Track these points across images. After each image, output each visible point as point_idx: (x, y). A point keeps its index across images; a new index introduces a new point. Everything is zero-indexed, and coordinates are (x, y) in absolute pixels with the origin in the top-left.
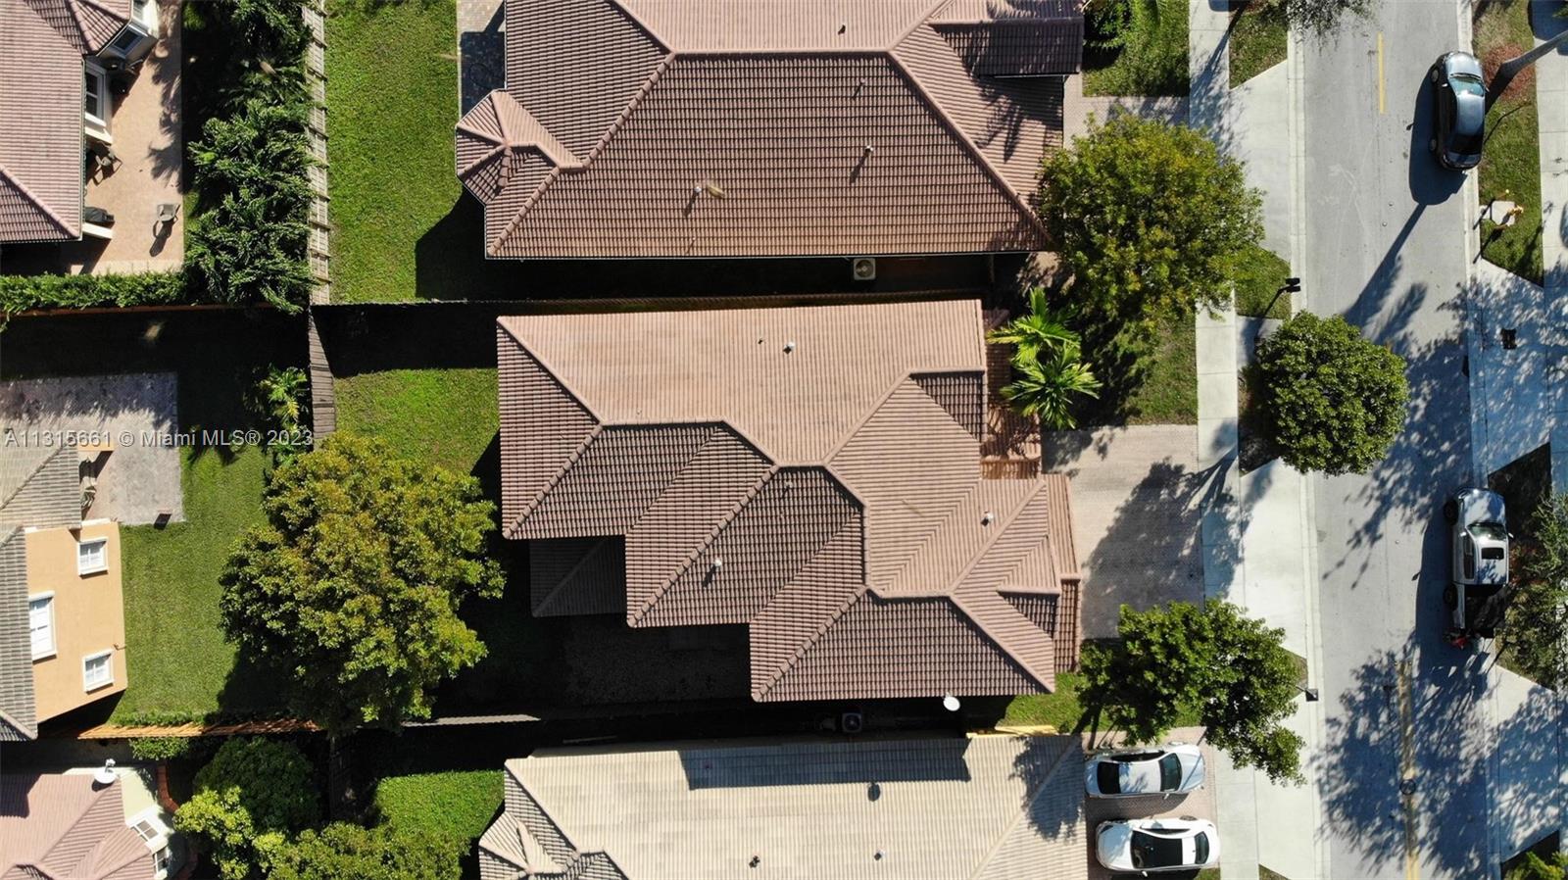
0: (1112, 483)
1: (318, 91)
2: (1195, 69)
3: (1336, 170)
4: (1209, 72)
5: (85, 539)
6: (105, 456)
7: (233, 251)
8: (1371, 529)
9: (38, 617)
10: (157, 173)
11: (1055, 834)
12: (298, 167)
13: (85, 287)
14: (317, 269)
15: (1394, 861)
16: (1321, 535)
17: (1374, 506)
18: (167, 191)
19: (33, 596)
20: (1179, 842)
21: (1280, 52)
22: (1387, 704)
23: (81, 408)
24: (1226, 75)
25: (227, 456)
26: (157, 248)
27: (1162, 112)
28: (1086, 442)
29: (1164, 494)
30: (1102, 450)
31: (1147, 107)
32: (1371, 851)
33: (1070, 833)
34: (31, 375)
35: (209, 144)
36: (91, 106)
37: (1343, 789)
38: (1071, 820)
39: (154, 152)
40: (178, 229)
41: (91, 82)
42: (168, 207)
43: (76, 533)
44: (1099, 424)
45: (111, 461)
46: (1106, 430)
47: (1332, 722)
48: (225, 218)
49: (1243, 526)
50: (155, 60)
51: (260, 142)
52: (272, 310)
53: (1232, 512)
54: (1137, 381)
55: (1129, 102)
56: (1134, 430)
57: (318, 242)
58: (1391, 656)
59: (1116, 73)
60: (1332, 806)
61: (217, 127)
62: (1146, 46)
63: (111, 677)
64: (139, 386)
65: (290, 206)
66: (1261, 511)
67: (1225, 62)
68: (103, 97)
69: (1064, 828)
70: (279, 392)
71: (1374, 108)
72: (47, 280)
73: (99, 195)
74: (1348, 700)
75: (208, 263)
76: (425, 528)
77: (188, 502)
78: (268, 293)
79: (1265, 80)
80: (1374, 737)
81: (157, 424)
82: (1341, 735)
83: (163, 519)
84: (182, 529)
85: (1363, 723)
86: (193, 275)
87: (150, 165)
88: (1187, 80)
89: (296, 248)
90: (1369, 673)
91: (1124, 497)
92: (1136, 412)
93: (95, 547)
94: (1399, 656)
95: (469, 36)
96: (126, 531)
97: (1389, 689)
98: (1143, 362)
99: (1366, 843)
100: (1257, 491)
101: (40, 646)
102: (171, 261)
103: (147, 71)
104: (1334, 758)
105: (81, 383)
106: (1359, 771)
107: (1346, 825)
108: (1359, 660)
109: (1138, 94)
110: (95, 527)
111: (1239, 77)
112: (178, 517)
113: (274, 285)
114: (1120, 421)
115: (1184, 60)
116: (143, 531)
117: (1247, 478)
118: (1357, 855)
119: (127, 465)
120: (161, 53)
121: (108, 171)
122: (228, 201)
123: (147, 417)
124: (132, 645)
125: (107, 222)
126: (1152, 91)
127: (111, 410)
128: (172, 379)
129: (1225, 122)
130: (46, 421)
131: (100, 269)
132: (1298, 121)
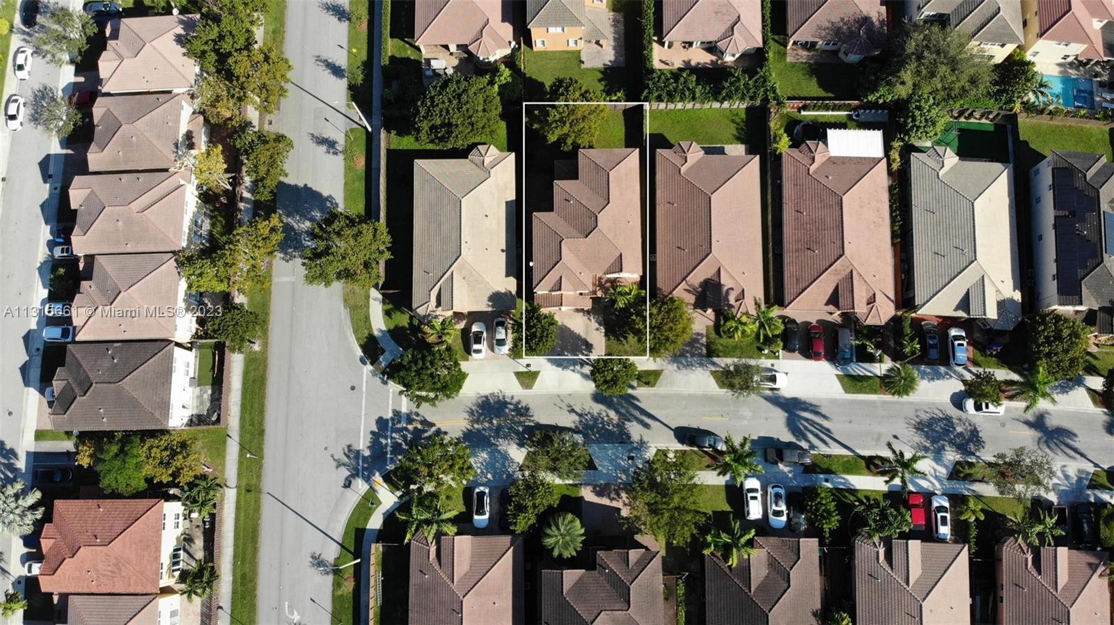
0: (587, 333)
1: (707, 106)
2: (715, 359)
3: (684, 403)
4: (714, 364)
5: (579, 41)
6: (602, 46)
7: (658, 81)
8: (572, 411)
9: (559, 30)
10: (684, 61)
11: (489, 301)
12: (682, 100)
13: (650, 42)
14: (655, 105)
15: (467, 417)
16: (570, 395)
17: (579, 412)
18: (678, 64)
19: (565, 29)
20: (480, 343)
21: (721, 387)
22: (517, 415)
23: (615, 39)
24: (714, 369)
25: (600, 81)
26: (662, 61)
27: (702, 349)
28: (600, 324)
29: (584, 347)
30: (597, 329)
31: (702, 345)
32: (471, 410)
33: (489, 305)
34: (625, 26)
35: (689, 76)
36: (702, 43)
37: (491, 401)
38: (493, 306)
39: (690, 61)
40: (667, 67)
41: (710, 42)
42: (673, 64)
43: (581, 39)
44: (605, 329)
45: (599, 48)
46: (604, 331)
47: (512, 398)
48: (668, 79)
49: (573, 371)
50: (717, 60)
51: (689, 89)
52: (642, 92)
53: (578, 367)
54: (619, 340)
55: (704, 339)
56: (603, 339)
57: (662, 106)
58: (532, 416)
59: (713, 335)
60: (486, 397)
61: (694, 78)
62: (722, 345)
63: (538, 46)
64: (621, 56)
65: (671, 97)
66: (578, 376)
67: (718, 369)
68: (706, 46)
69: (490, 304)
70: (619, 94)
71: (704, 416)
72: (652, 31)
73: (677, 45)
74: (519, 402)
75: (655, 75)
76: (584, 127)
77: (587, 69)
78: (646, 91)
79: (712, 381)
80: (507, 411)
81: (610, 61)
82: (508, 400)
83: (583, 62)
84: (580, 67)
85: (512, 407)
86: (652, 71)
87: (686, 59)
88: (712, 357)
89: (659, 99)
90: (527, 409)
91: (583, 335)
92: (609, 339)
93: (576, 42)
94: (532, 419)
95: (723, 148)
96: (579, 52)
97: (522, 415)
98: (624, 341)
99: (474, 408)
100: (585, 376)
101: (551, 30)
102: (657, 64)
103: (714, 58)
104: (501, 398)
105: (622, 40)
106: (496, 406)
107: (480, 401)
108: (531, 406)
109: (707, 342)
110: (581, 45)
111: (713, 373)
112: (583, 66)
113: (649, 93)
114: (606, 335)
115: (718, 356)
116: (579, 57)
117: (589, 373)
118: (470, 405)
119: (598, 52)
120: (719, 62)
121: (684, 47)
122: (672, 81)
123: (613, 58)
124: (546, 52)
125: (670, 47)
126: (708, 346)
127: (615, 48)
128: (623, 65)
129: (699, 369)
130: (612, 30)
131: (655, 46)
132: (699, 392)
